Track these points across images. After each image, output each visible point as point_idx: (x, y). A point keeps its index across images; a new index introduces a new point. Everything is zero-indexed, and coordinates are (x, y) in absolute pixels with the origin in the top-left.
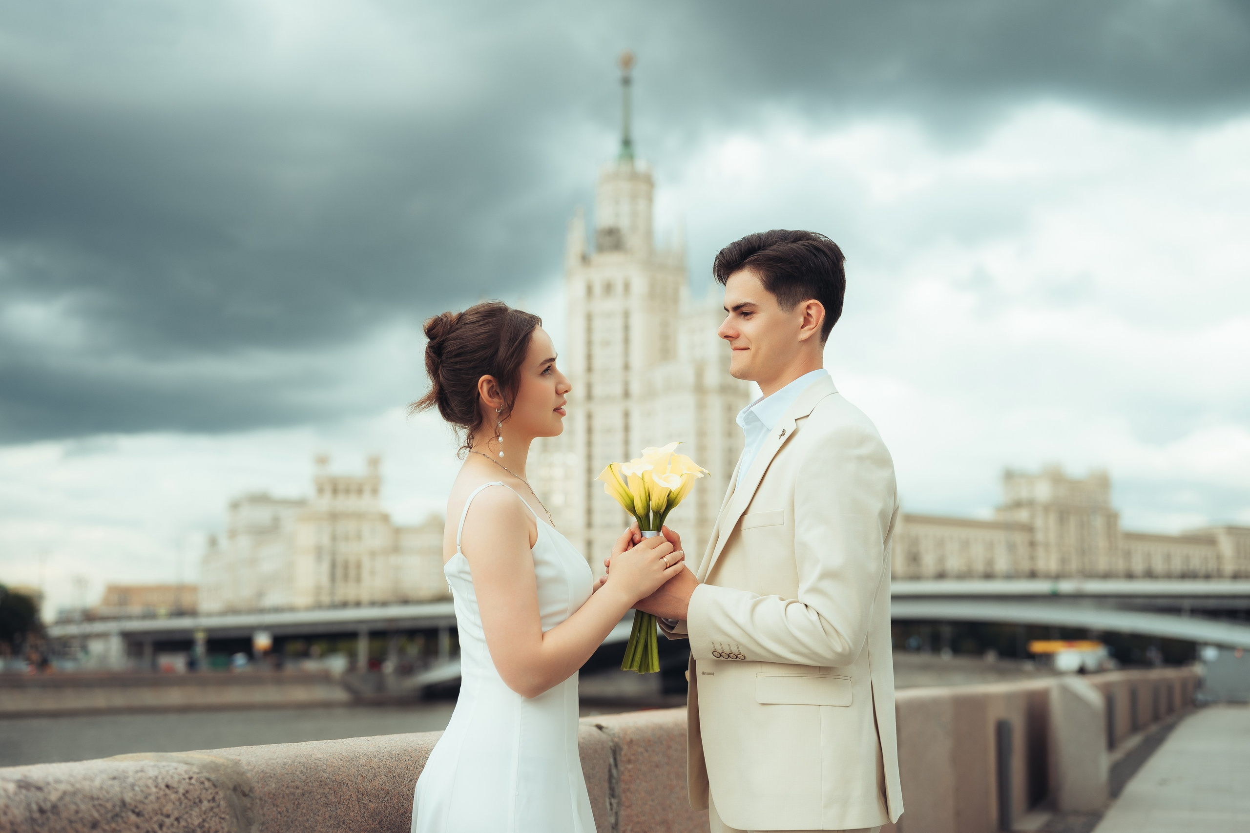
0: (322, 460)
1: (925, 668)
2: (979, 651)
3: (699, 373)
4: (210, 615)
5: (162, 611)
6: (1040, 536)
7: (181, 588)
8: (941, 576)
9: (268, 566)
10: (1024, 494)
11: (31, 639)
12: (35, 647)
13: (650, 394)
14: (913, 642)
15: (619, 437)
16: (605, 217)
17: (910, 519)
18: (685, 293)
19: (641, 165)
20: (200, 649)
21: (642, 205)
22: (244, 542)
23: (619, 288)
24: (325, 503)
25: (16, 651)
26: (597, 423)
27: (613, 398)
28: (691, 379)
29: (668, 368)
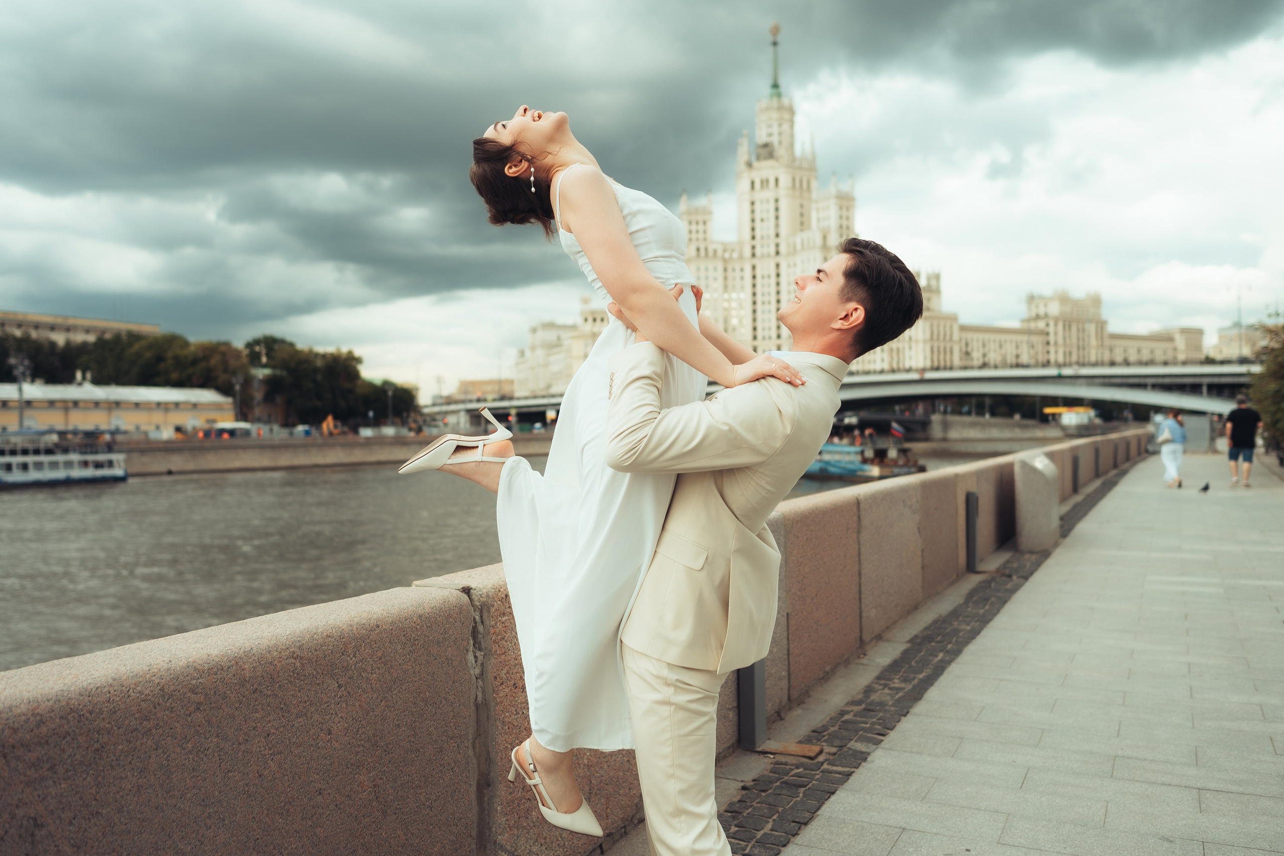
0: (586, 301)
1: (973, 425)
2: (1010, 414)
3: (825, 238)
4: (519, 399)
5: (490, 397)
6: (1052, 339)
7: (500, 382)
8: (984, 366)
9: (555, 368)
10: (1042, 311)
11: (413, 415)
12: (415, 421)
13: (793, 252)
14: (965, 409)
15: (773, 280)
16: (762, 137)
17: (964, 328)
18: (814, 184)
19: (785, 101)
20: (513, 419)
21: (786, 127)
22: (540, 352)
23: (772, 182)
24: (588, 327)
25: (404, 423)
26: (759, 273)
27: (769, 255)
28: (819, 241)
29: (805, 235)
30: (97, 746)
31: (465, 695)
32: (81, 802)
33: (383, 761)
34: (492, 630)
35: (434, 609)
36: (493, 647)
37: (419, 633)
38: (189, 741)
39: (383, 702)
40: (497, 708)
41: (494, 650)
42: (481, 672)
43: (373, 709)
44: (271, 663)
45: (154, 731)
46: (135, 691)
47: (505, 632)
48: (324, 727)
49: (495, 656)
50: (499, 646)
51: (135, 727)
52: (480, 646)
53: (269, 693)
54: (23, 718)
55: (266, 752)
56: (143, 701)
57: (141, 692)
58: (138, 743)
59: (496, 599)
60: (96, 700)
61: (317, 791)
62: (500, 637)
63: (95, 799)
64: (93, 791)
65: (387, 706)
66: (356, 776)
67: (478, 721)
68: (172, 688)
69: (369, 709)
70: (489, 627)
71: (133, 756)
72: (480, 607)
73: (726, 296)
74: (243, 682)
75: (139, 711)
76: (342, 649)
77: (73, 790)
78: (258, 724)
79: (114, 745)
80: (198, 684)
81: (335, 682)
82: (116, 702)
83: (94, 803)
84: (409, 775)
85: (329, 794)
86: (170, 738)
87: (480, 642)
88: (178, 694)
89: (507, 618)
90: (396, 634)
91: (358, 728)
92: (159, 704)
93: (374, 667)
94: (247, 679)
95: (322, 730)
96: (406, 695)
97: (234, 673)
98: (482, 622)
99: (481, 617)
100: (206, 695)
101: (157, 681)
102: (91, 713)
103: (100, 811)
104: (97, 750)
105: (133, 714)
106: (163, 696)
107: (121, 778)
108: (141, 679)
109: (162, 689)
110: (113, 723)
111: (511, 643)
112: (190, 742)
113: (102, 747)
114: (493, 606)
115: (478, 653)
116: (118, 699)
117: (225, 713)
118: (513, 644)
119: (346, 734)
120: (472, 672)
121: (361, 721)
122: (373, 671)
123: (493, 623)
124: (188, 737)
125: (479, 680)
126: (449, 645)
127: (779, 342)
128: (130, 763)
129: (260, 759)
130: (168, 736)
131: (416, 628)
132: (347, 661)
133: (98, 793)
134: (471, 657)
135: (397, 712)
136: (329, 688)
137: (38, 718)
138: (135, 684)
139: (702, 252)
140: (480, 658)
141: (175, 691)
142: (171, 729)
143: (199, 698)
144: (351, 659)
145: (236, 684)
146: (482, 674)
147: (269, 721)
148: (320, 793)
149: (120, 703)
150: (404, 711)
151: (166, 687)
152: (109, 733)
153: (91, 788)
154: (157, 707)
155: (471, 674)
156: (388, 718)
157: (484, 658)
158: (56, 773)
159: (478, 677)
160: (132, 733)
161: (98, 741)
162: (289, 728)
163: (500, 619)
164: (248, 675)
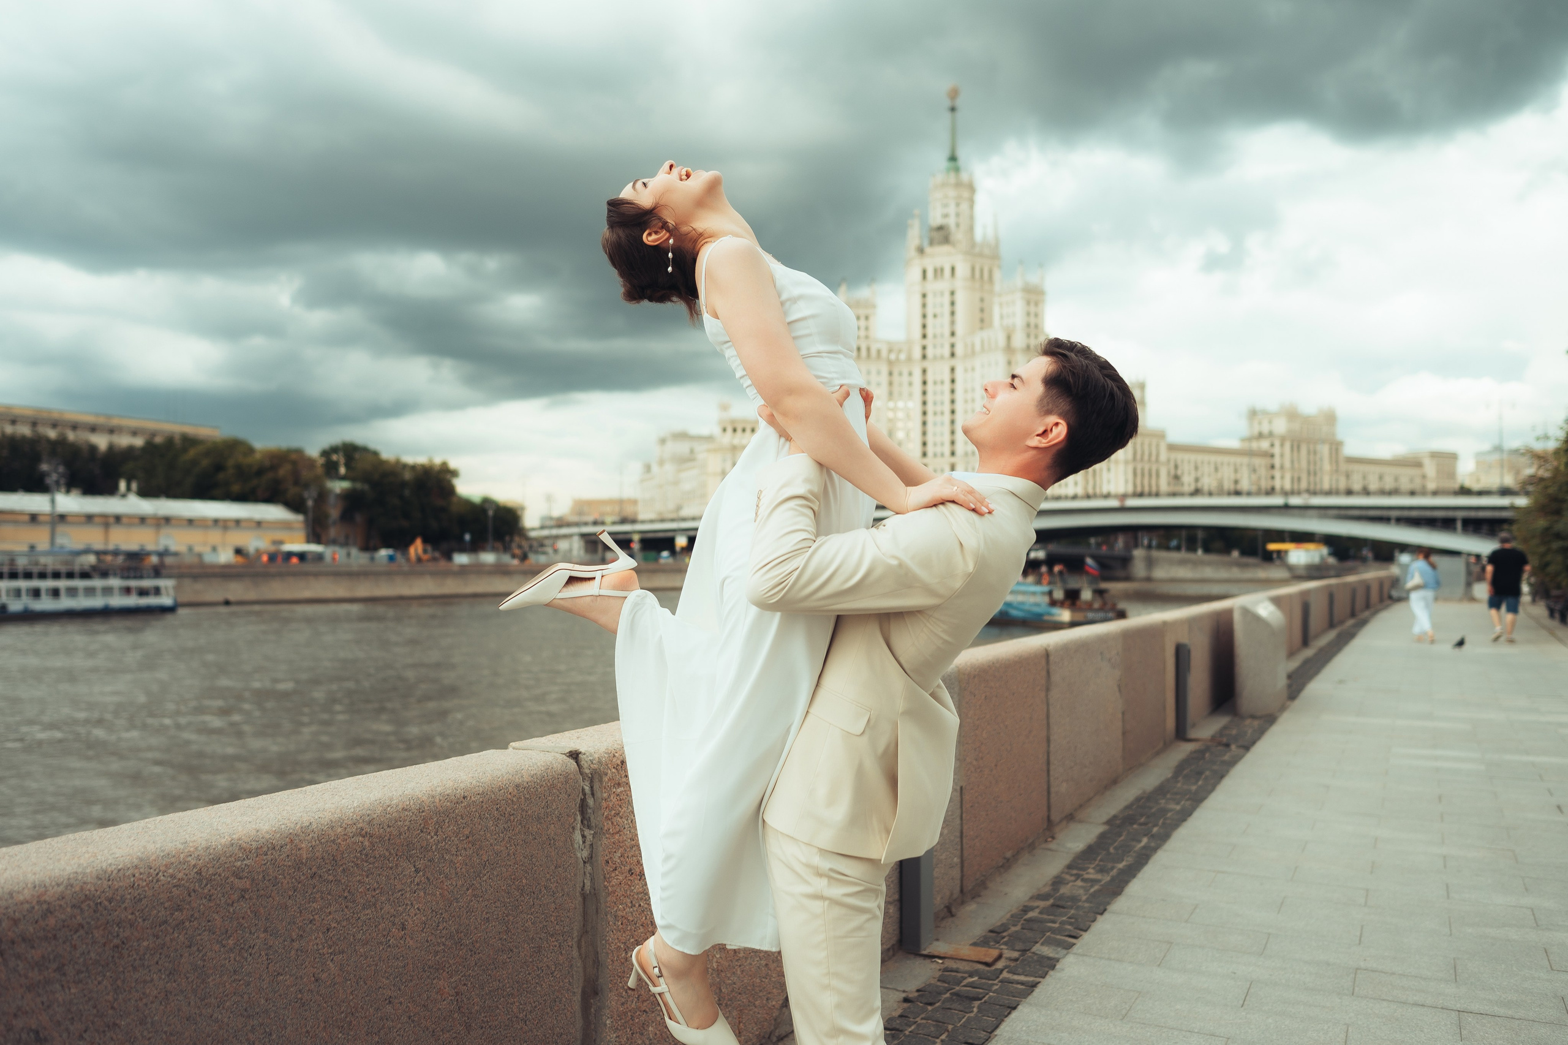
0: (724, 407)
1: (1183, 562)
2: (1226, 550)
3: (1008, 339)
4: (643, 522)
5: (609, 519)
6: (1277, 461)
7: (621, 502)
8: (1196, 492)
10: (1265, 428)
13: (972, 353)
14: (1173, 543)
15: (947, 386)
16: (936, 218)
17: (1172, 448)
18: (997, 275)
19: (965, 175)
20: (636, 546)
21: (965, 206)
22: (669, 467)
23: (947, 272)
24: (727, 439)
25: (506, 549)
26: (930, 378)
27: (942, 357)
28: (1002, 342)
29: (985, 334)
30: (116, 941)
31: (569, 883)
32: (95, 1011)
33: (468, 962)
34: (604, 804)
35: (535, 777)
36: (606, 824)
37: (515, 807)
38: (231, 936)
39: (470, 891)
40: (609, 899)
41: (606, 828)
42: (589, 854)
43: (457, 899)
44: (333, 841)
45: (187, 924)
46: (165, 874)
47: (620, 806)
48: (397, 920)
49: (607, 836)
50: (612, 823)
51: (164, 919)
52: (589, 823)
53: (331, 878)
54: (26, 906)
55: (325, 951)
56: (175, 886)
57: (172, 876)
58: (168, 939)
59: (610, 765)
60: (116, 885)
61: (386, 1000)
62: (614, 812)
63: (113, 1008)
64: (110, 998)
65: (475, 896)
66: (435, 982)
67: (585, 914)
68: (211, 871)
69: (452, 899)
70: (600, 800)
71: (160, 954)
72: (590, 776)
73: (891, 404)
74: (298, 865)
75: (170, 899)
76: (421, 825)
77: (85, 996)
78: (316, 917)
79: (138, 940)
80: (243, 866)
81: (411, 866)
82: (142, 887)
83: (111, 1012)
84: (499, 981)
85: (401, 1003)
86: (206, 933)
87: (589, 818)
88: (219, 878)
89: (622, 789)
90: (487, 807)
91: (439, 923)
92: (194, 891)
93: (460, 848)
94: (304, 861)
95: (394, 924)
96: (499, 882)
97: (288, 853)
98: (593, 794)
99: (592, 787)
100: (253, 880)
101: (193, 862)
102: (110, 901)
103: (118, 1022)
104: (117, 947)
105: (162, 903)
106: (200, 881)
107: (145, 982)
108: (173, 860)
109: (199, 873)
110: (137, 914)
111: (627, 820)
112: (232, 938)
113: (123, 943)
114: (606, 774)
115: (587, 832)
116: (145, 883)
117: (275, 903)
118: (630, 821)
119: (423, 929)
120: (579, 855)
121: (442, 914)
122: (458, 853)
123: (605, 795)
124: (229, 932)
125: (587, 865)
126: (552, 822)
127: (953, 460)
128: (157, 963)
129: (317, 960)
130: (205, 930)
131: (512, 800)
132: (427, 840)
133: (116, 1000)
134: (577, 837)
135: (486, 903)
136: (404, 873)
137: (45, 906)
138: (166, 866)
139: (864, 352)
140: (589, 838)
141: (215, 875)
142: (209, 921)
143: (245, 883)
144: (432, 837)
145: (289, 866)
146: (592, 857)
147: (330, 913)
148: (390, 1002)
149: (146, 888)
150: (495, 902)
151: (204, 870)
152: (131, 926)
153: (108, 994)
154: (192, 894)
155: (577, 858)
156: (474, 910)
157: (593, 837)
158: (64, 974)
159: (586, 860)
160: (160, 926)
161: (118, 936)
162: (354, 921)
163: (614, 790)
164: (305, 857)
